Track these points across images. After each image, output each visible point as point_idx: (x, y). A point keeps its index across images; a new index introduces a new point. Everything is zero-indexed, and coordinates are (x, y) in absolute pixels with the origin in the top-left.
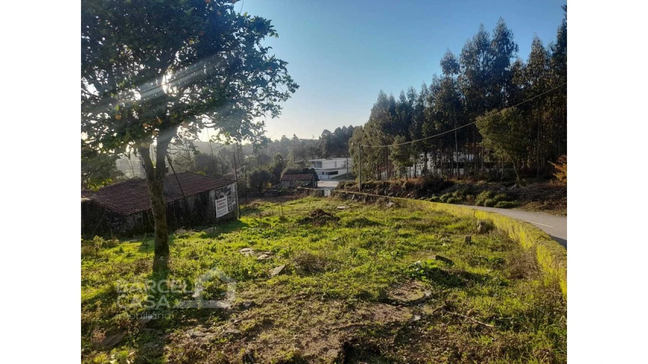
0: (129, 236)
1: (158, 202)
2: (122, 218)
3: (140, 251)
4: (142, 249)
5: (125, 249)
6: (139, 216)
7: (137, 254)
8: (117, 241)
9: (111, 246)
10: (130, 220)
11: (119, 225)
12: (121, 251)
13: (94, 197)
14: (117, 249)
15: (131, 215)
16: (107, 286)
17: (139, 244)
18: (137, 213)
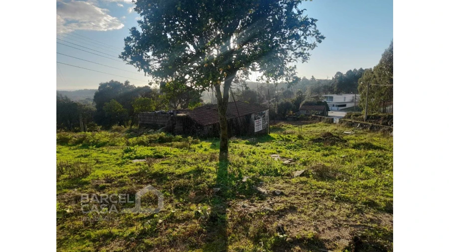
0: (205, 138)
1: (223, 119)
2: (202, 127)
3: (211, 148)
4: (213, 147)
5: (203, 146)
6: (210, 127)
8: (199, 140)
9: (196, 143)
10: (206, 129)
11: (200, 131)
12: (201, 147)
13: (188, 113)
14: (199, 145)
15: (206, 126)
16: (196, 166)
17: (211, 143)
18: (209, 125)
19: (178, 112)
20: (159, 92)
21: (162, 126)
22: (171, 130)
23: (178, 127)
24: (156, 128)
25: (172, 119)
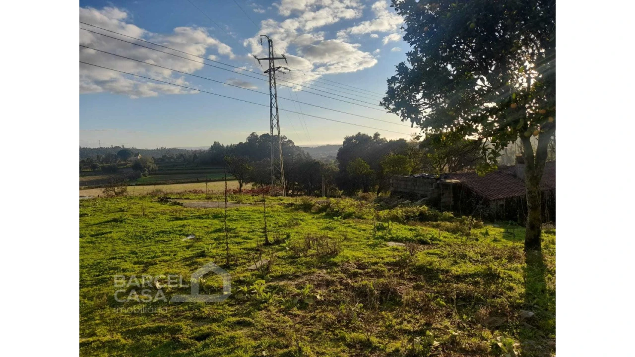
0: (490, 220)
1: (534, 192)
2: (486, 202)
3: (504, 237)
4: (508, 236)
5: (490, 233)
6: (501, 202)
7: (503, 240)
8: (482, 223)
9: (476, 226)
10: (493, 206)
11: (483, 208)
12: (487, 234)
13: (464, 179)
14: (483, 231)
15: (494, 200)
17: (502, 230)
18: (500, 199)
19: (447, 176)
20: (418, 147)
21: (423, 196)
22: (434, 203)
23: (447, 198)
24: (413, 197)
25: (438, 187)
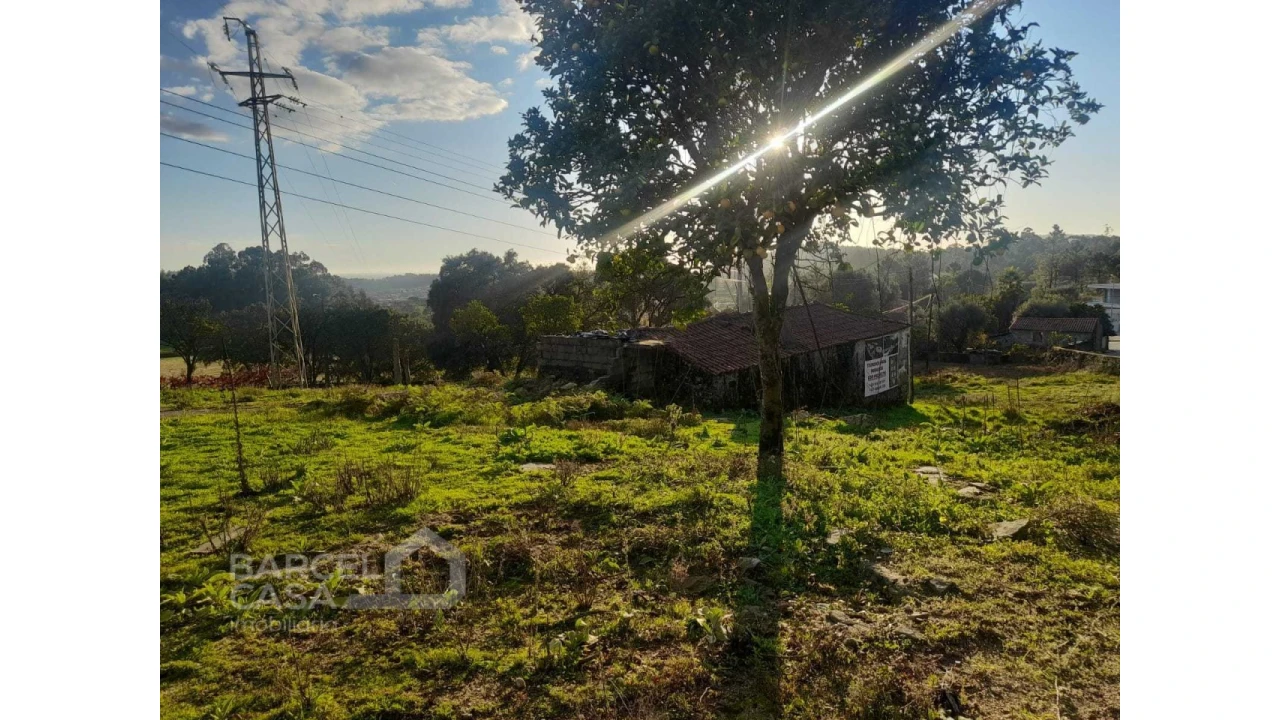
0: (715, 410)
1: (771, 356)
2: (708, 379)
3: (733, 439)
4: (740, 436)
5: (711, 432)
6: (731, 378)
7: (729, 444)
8: (699, 416)
9: (690, 423)
10: (718, 384)
11: (702, 389)
12: (705, 434)
13: (670, 339)
14: (699, 430)
15: (720, 375)
16: (689, 491)
17: (732, 426)
18: (729, 373)
19: (644, 334)
20: (591, 280)
21: (598, 374)
22: (620, 386)
23: (642, 377)
24: (581, 377)
25: (625, 353)
